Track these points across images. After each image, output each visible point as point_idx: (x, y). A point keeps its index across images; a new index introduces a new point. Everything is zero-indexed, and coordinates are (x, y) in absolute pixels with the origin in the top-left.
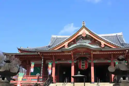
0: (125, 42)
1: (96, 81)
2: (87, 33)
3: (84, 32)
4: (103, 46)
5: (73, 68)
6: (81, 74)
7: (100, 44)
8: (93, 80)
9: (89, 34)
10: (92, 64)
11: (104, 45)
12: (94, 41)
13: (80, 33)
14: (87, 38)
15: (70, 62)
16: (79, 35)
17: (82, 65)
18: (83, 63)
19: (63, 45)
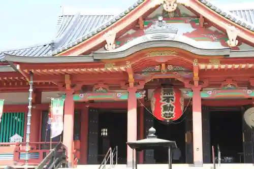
4: (233, 43)
7: (222, 35)
9: (187, 2)
11: (238, 38)
12: (203, 26)
15: (121, 96)
16: (152, 4)
17: (166, 108)
18: (167, 99)
19: (99, 41)
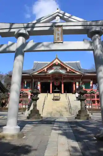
0: (82, 68)
1: (64, 92)
2: (59, 62)
3: (57, 61)
4: (68, 71)
5: (51, 85)
6: (58, 89)
7: (66, 69)
8: (63, 92)
9: (60, 63)
10: (63, 83)
11: (69, 70)
12: (63, 67)
13: (55, 62)
14: (59, 65)
15: (49, 81)
16: (53, 63)
17: (57, 83)
18: (57, 82)
19: (44, 69)
